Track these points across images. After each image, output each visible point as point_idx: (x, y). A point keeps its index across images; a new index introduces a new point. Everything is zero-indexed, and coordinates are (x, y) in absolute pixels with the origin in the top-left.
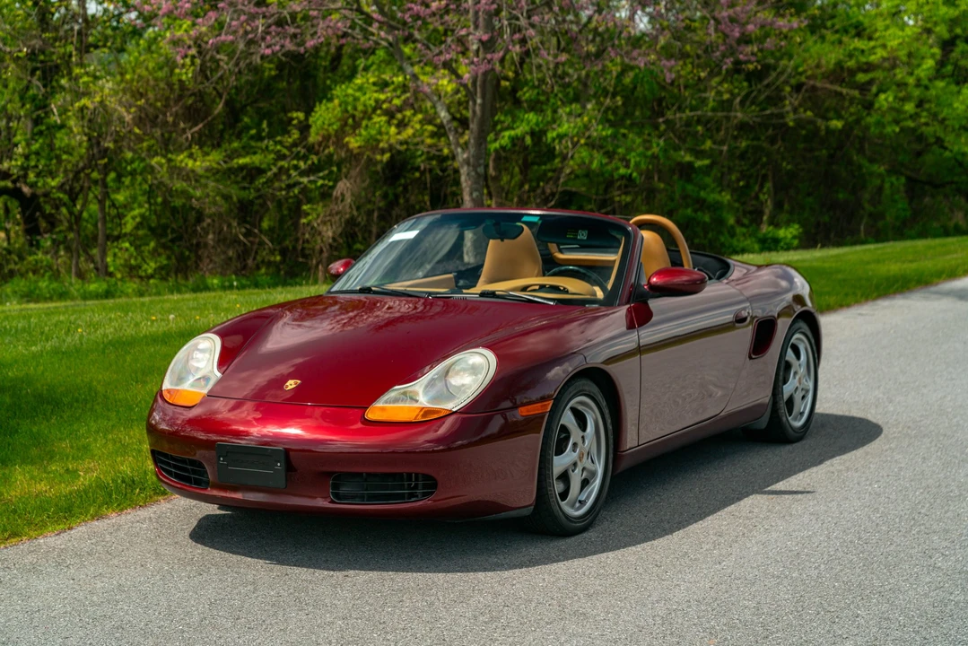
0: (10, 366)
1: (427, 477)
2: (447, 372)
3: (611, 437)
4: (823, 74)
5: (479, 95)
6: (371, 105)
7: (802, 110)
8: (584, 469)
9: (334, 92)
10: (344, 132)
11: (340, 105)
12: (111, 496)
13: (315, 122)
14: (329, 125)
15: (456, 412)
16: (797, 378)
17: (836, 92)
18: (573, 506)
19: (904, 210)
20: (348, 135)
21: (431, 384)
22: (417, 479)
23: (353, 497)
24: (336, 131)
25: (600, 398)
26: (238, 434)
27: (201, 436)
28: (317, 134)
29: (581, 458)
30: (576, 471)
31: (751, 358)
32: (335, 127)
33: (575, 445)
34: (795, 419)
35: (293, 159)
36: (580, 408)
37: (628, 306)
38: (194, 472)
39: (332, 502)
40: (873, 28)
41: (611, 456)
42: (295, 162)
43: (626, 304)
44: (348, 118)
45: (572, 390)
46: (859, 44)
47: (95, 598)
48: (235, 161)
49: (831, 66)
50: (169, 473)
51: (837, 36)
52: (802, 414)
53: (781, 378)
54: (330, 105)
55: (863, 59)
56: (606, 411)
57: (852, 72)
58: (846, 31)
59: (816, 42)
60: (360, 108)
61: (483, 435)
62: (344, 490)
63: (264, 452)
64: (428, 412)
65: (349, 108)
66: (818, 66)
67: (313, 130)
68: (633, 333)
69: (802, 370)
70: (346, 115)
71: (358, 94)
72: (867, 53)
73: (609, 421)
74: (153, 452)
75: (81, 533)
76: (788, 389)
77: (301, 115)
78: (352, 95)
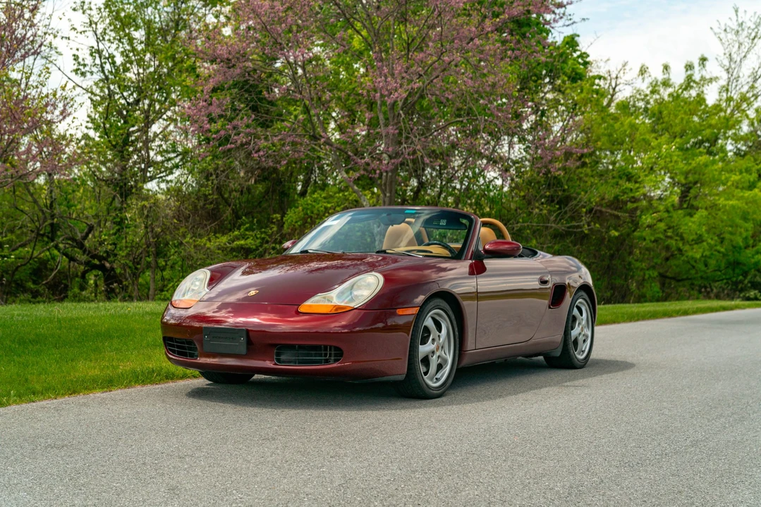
0: (83, 319)
1: (337, 349)
2: (352, 287)
3: (457, 340)
4: (606, 203)
5: (388, 190)
6: (322, 211)
7: (592, 223)
8: (439, 357)
9: (299, 202)
10: (305, 227)
11: (303, 210)
12: (138, 377)
13: (287, 220)
14: (296, 222)
15: (356, 309)
16: (581, 327)
17: (614, 215)
18: (431, 380)
19: (658, 292)
20: (307, 229)
21: (342, 293)
22: (330, 350)
23: (290, 362)
24: (300, 226)
25: (451, 313)
26: (218, 322)
27: (197, 325)
28: (288, 228)
29: (437, 349)
30: (434, 357)
31: (550, 308)
32: (299, 223)
33: (433, 340)
34: (579, 354)
35: (273, 243)
36: (438, 318)
37: (471, 261)
38: (190, 349)
39: (275, 364)
40: (637, 176)
41: (457, 352)
42: (274, 245)
43: (471, 259)
44: (308, 218)
45: (432, 304)
46: (629, 185)
47: (121, 416)
48: (235, 243)
49: (612, 199)
50: (174, 351)
51: (615, 180)
52: (583, 352)
53: (570, 325)
54: (296, 210)
55: (631, 195)
56: (455, 323)
57: (625, 203)
58: (621, 178)
59: (602, 184)
60: (315, 212)
61: (373, 327)
62: (283, 357)
63: (234, 332)
64: (338, 307)
65: (309, 212)
66: (603, 199)
67: (285, 226)
68: (473, 278)
69: (584, 322)
70: (306, 216)
71: (314, 204)
72: (634, 191)
73: (456, 329)
74: (165, 339)
75: (117, 393)
76: (574, 333)
77: (278, 216)
78: (311, 204)
